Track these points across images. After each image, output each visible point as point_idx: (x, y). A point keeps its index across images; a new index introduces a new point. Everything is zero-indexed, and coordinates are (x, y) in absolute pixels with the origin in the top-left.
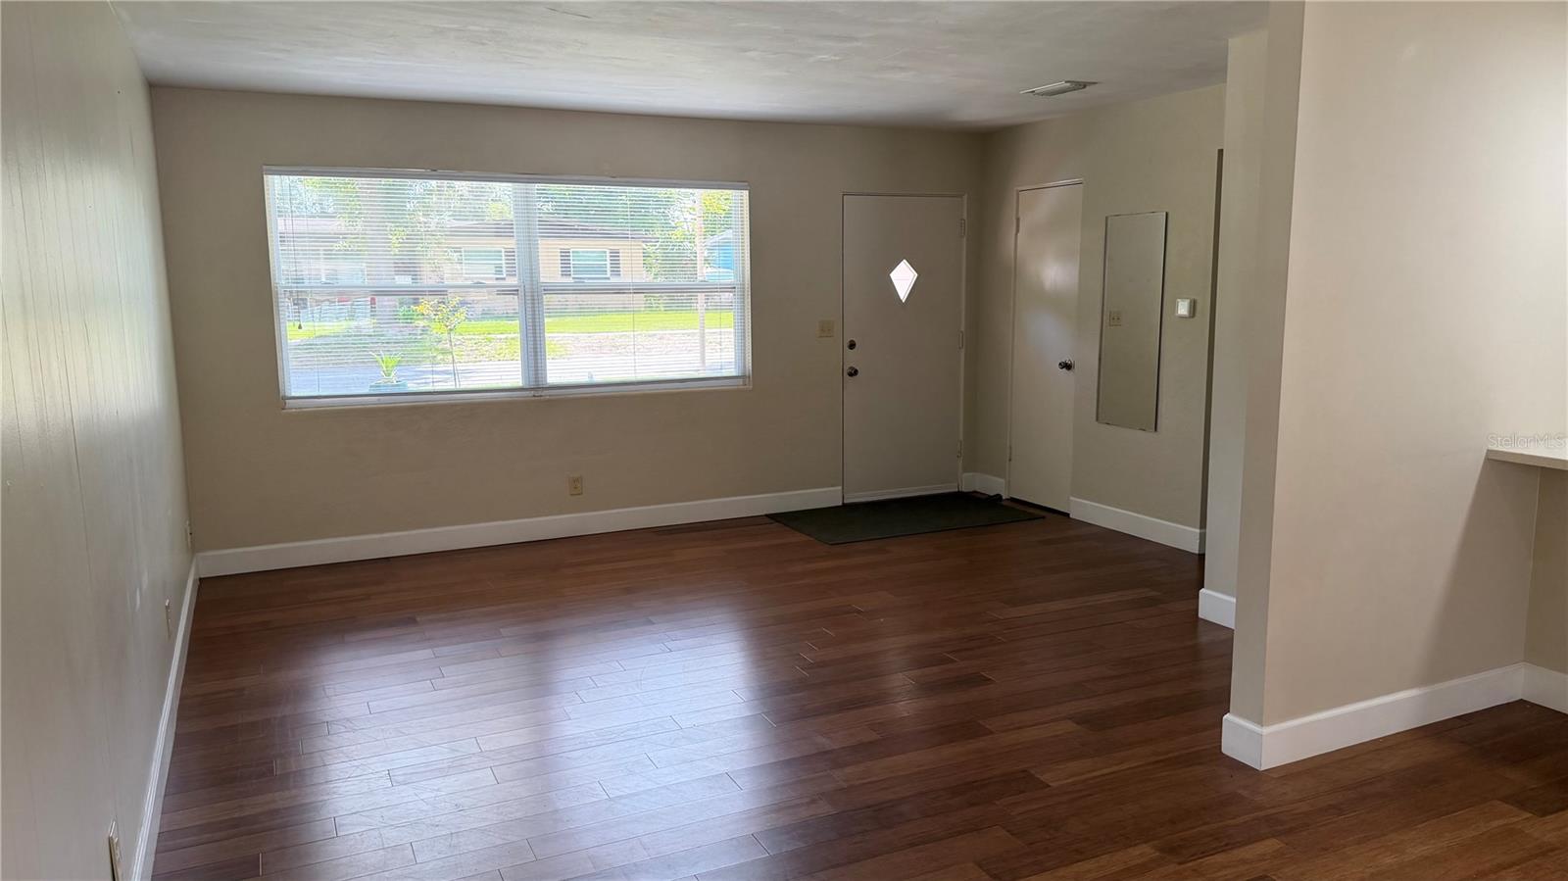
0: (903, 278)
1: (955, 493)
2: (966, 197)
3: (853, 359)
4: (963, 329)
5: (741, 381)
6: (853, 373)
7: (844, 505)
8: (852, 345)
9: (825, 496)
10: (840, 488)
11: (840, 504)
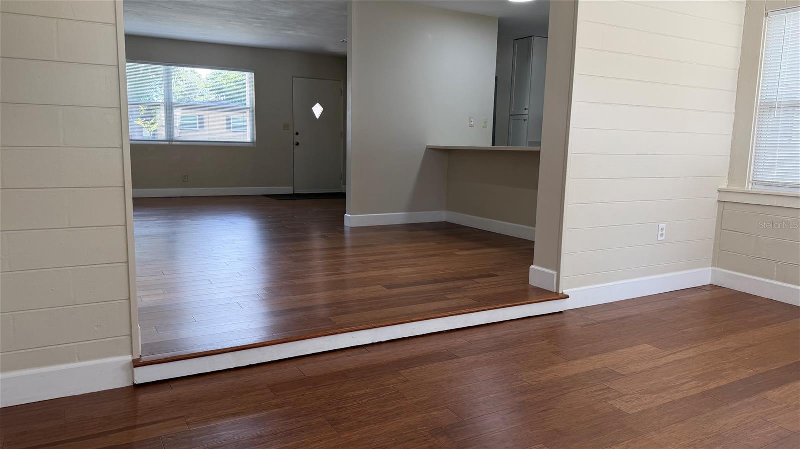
0: (318, 110)
1: (339, 193)
2: (342, 81)
3: (297, 139)
4: (342, 130)
5: (252, 144)
6: (298, 144)
7: (294, 194)
8: (297, 134)
9: (288, 190)
10: (292, 187)
11: (292, 193)
